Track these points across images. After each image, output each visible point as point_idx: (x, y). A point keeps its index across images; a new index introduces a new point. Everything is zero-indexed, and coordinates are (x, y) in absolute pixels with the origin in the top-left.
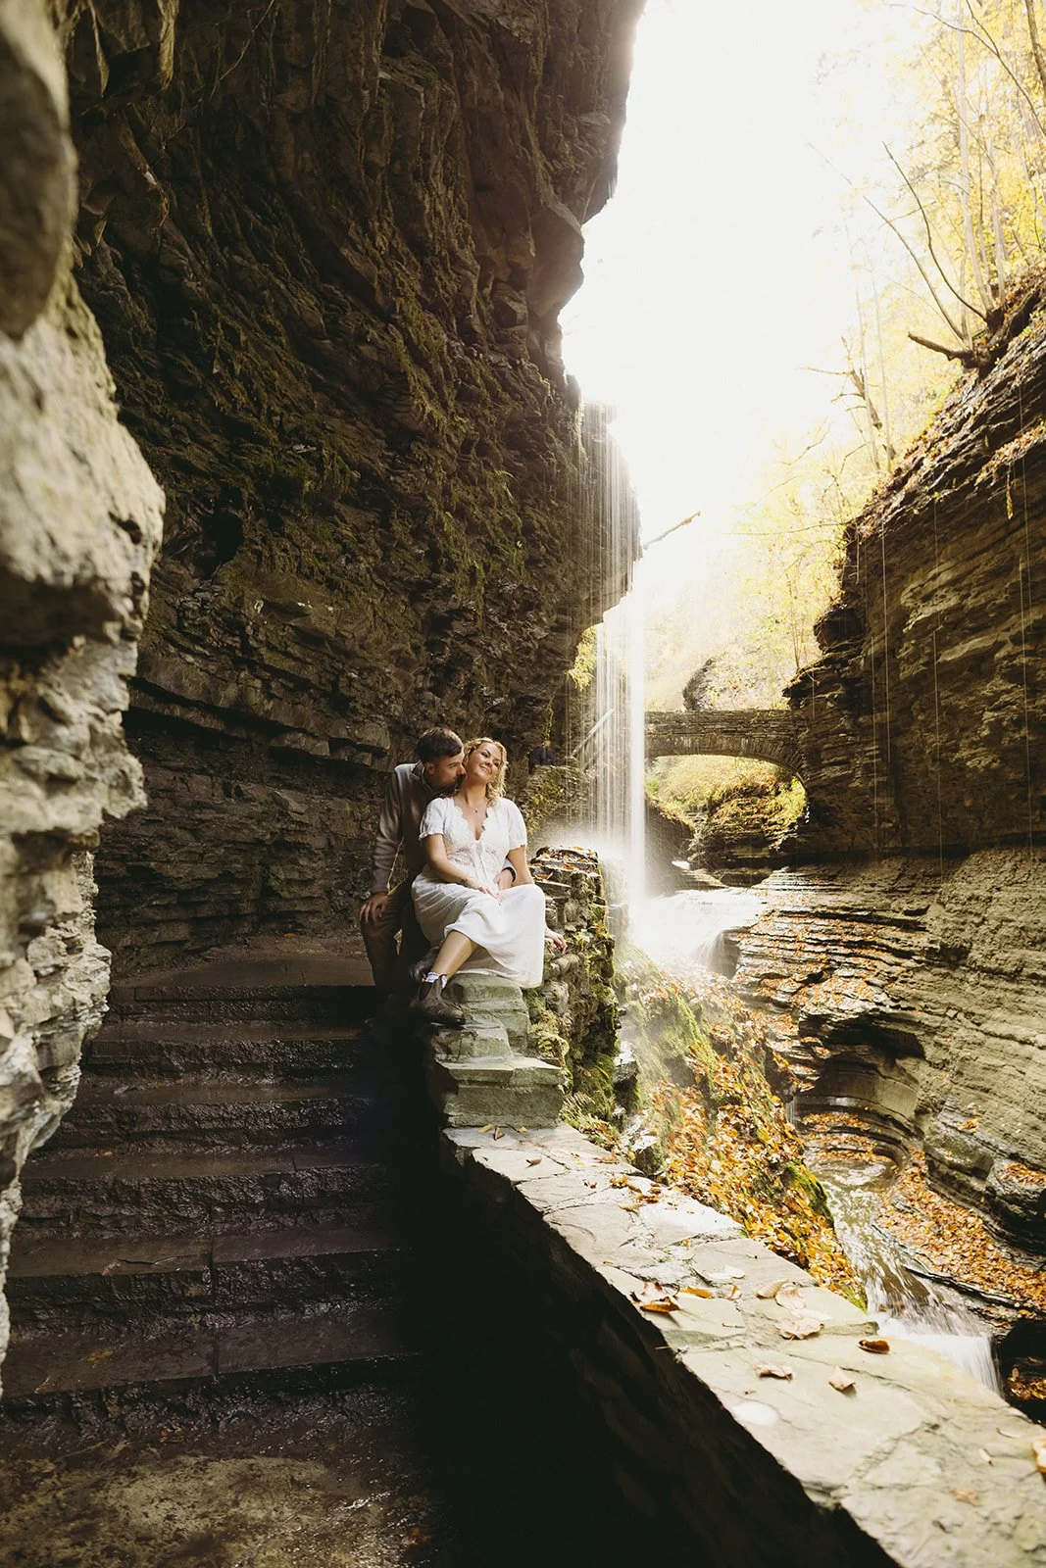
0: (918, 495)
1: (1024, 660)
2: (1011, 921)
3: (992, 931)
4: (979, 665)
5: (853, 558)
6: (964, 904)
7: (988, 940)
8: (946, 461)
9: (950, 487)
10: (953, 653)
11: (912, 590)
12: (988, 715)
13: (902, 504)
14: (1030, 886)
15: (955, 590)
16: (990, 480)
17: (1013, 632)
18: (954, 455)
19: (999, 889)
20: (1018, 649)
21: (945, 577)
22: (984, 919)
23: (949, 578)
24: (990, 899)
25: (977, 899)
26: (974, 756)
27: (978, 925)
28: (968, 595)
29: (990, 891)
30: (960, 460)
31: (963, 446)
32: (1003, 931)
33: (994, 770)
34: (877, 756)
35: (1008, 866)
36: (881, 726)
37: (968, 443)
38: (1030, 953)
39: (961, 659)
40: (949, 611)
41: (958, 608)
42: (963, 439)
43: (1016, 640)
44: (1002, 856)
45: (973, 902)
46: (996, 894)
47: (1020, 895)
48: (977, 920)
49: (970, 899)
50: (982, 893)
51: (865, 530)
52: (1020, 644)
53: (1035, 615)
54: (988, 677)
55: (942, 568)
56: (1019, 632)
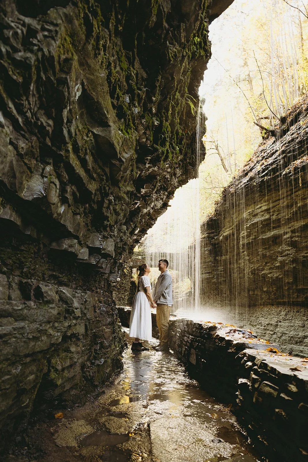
0: (255, 178)
1: (297, 239)
2: (286, 334)
3: (279, 337)
4: (276, 240)
5: (225, 201)
6: (265, 326)
7: (277, 341)
8: (268, 166)
9: (270, 175)
10: (266, 235)
11: (249, 212)
12: (280, 258)
13: (248, 181)
14: (293, 321)
15: (267, 213)
16: (290, 173)
17: (292, 229)
18: (272, 164)
19: (280, 322)
20: (294, 235)
21: (264, 208)
22: (275, 333)
23: (266, 208)
24: (277, 325)
25: (271, 324)
26: (271, 273)
27: (272, 335)
28: (273, 215)
29: (277, 322)
30: (274, 166)
31: (276, 161)
32: (283, 338)
33: (279, 278)
34: (223, 271)
35: (283, 313)
36: (225, 260)
37: (277, 160)
38: (295, 346)
39: (269, 238)
40: (265, 220)
41: (269, 219)
42: (275, 159)
43: (293, 232)
44: (279, 309)
45: (269, 326)
46: (280, 324)
47: (290, 324)
48: (272, 333)
49: (268, 325)
50: (273, 322)
51: (232, 190)
52: (295, 233)
53: (302, 223)
54: (280, 244)
55: (263, 205)
56: (295, 229)
